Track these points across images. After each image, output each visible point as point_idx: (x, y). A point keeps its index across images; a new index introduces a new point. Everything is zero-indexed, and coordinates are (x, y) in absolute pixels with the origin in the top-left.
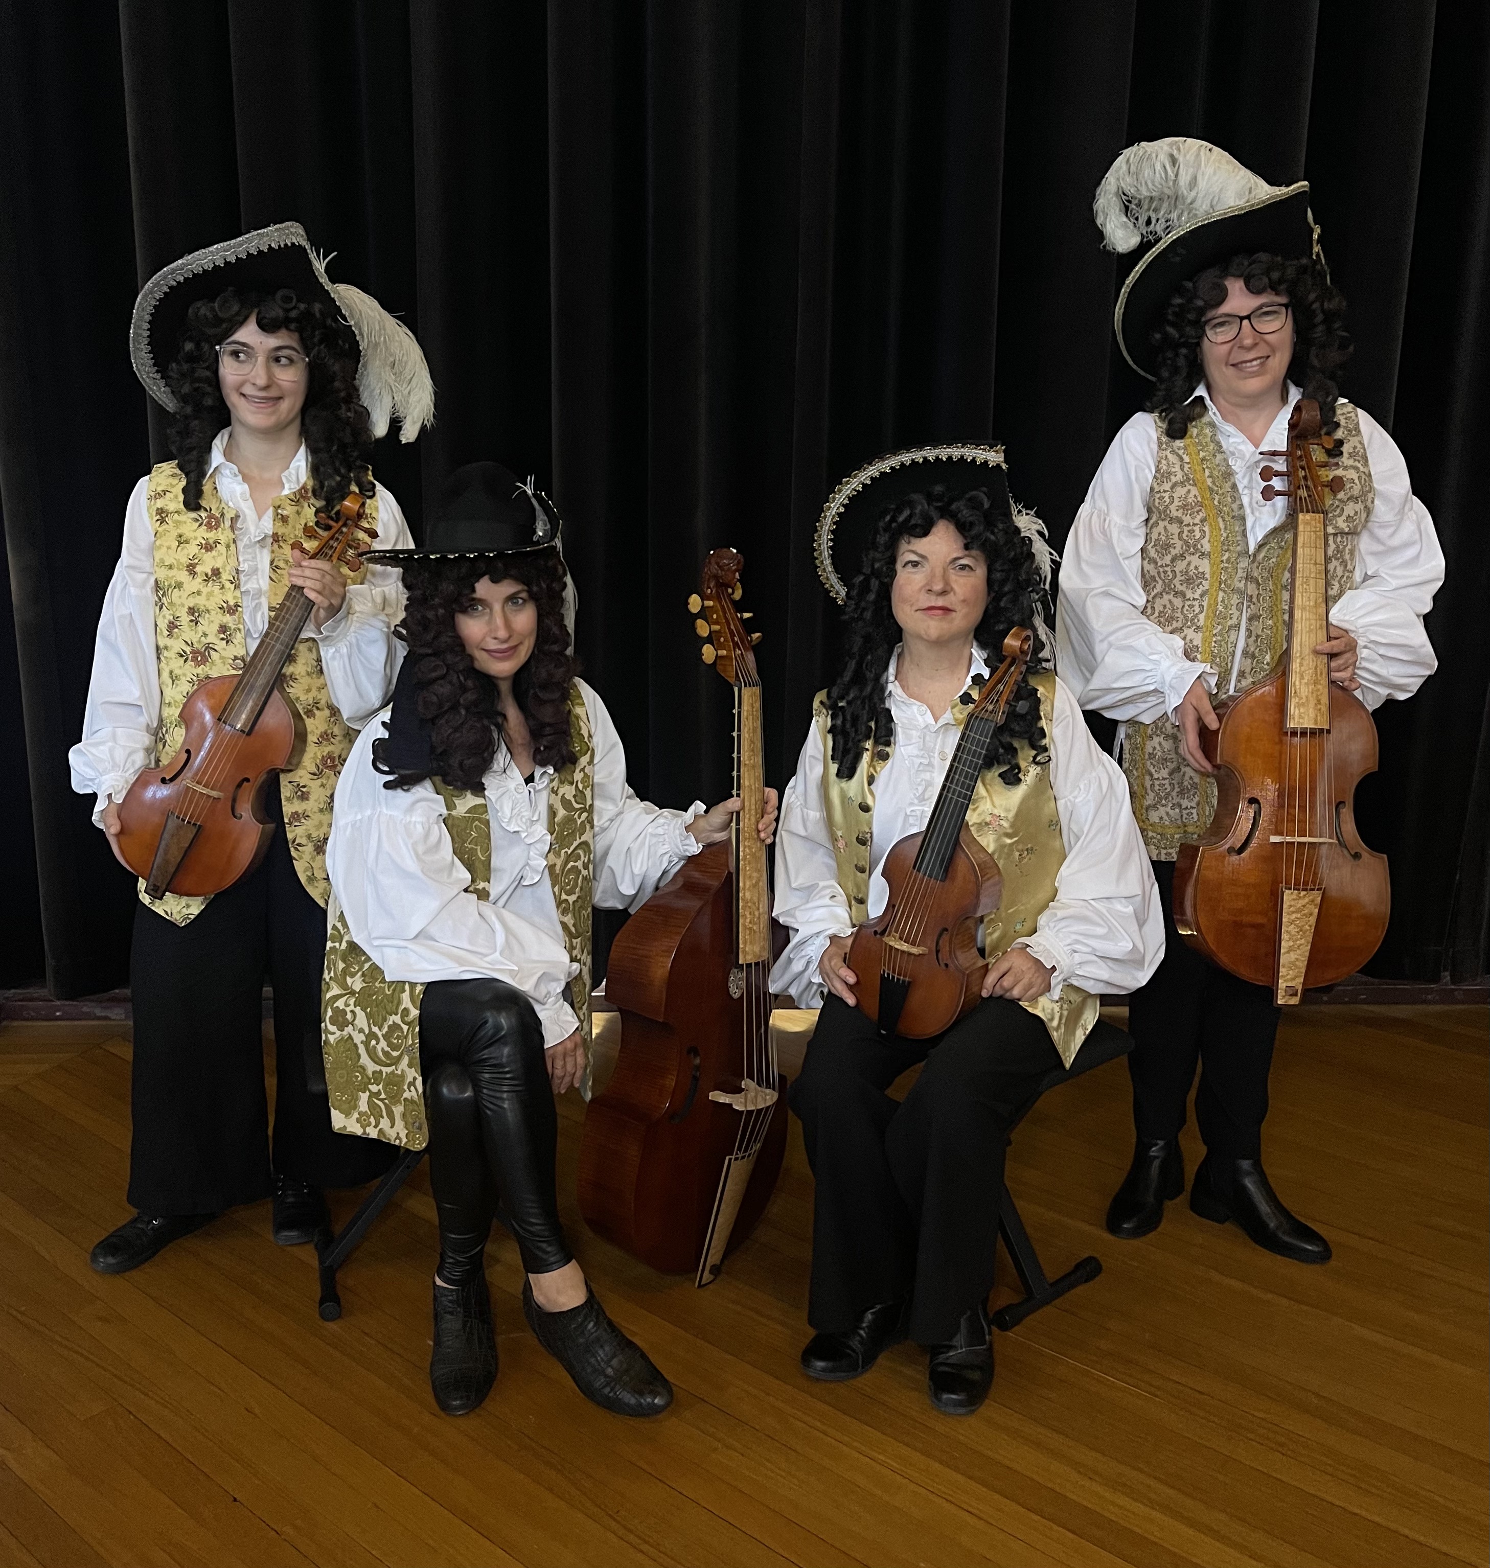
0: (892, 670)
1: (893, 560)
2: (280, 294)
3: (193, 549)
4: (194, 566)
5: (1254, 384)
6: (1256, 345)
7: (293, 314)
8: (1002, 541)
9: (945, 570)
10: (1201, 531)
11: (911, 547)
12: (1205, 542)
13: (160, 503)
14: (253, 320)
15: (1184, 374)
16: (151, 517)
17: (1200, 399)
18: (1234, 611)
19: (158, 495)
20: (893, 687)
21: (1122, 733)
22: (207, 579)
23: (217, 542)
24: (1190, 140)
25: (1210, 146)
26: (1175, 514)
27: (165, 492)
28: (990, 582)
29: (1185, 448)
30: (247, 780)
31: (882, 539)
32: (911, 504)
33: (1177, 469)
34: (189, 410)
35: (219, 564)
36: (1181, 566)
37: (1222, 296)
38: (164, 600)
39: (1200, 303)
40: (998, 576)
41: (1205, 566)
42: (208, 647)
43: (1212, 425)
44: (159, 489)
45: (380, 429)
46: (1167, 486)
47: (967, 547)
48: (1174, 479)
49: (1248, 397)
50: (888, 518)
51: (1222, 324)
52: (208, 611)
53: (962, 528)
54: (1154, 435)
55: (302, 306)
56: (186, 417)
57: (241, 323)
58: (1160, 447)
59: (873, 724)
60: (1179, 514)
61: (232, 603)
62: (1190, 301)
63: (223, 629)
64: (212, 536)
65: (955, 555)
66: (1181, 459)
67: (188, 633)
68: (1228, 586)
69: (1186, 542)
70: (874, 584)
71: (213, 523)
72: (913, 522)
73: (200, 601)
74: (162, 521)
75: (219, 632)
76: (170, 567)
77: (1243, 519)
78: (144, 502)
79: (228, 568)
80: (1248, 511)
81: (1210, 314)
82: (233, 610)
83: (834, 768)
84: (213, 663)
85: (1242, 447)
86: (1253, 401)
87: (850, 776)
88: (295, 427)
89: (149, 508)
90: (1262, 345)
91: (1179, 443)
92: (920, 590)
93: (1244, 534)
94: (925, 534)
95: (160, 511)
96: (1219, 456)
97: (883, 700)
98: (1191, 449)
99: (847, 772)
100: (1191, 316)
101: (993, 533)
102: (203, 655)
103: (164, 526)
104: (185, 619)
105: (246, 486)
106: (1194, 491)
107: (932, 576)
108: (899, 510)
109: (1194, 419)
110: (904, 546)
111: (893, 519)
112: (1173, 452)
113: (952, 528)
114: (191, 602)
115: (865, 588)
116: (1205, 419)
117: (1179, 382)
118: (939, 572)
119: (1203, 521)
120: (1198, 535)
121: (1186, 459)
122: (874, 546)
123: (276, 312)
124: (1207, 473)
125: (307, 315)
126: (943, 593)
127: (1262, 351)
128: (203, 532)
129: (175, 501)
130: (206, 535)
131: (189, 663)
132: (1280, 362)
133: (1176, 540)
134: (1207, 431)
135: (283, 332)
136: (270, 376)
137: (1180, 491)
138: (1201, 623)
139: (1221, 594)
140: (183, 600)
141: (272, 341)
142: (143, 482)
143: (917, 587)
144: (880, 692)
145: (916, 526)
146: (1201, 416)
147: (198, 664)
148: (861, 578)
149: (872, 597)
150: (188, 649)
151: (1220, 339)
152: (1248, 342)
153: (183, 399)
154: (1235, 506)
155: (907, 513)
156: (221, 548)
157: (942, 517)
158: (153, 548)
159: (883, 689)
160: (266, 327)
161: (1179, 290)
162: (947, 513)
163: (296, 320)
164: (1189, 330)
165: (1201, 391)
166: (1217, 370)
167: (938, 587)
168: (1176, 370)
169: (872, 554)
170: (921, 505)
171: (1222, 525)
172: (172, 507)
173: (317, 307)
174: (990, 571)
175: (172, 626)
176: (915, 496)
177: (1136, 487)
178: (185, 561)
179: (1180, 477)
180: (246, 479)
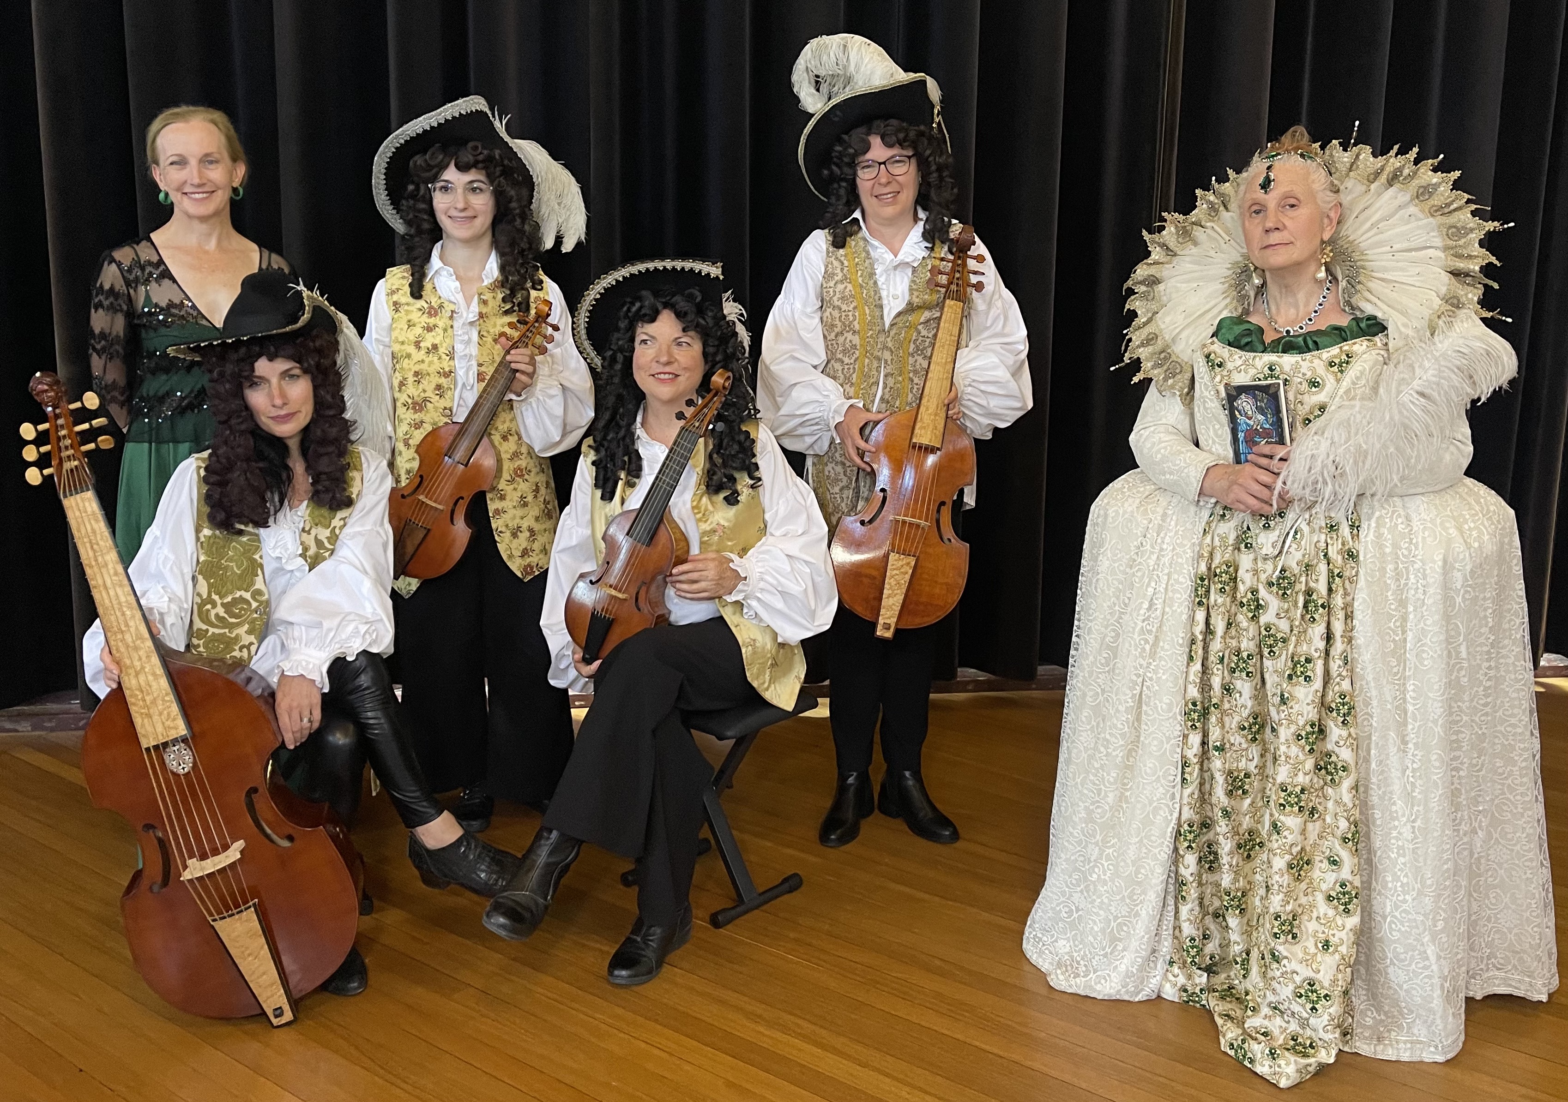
0: (639, 419)
1: (632, 340)
2: (471, 144)
3: (418, 330)
4: (419, 342)
5: (889, 211)
6: (889, 183)
7: (481, 157)
8: (711, 325)
9: (669, 347)
10: (853, 315)
11: (644, 330)
12: (856, 323)
13: (395, 298)
14: (452, 165)
15: (844, 200)
16: (389, 307)
17: (856, 220)
18: (875, 372)
19: (393, 292)
20: (639, 432)
21: (809, 462)
22: (428, 352)
23: (435, 326)
24: (857, 37)
25: (869, 41)
26: (837, 303)
27: (398, 289)
28: (705, 354)
29: (845, 256)
30: (462, 498)
31: (622, 325)
32: (640, 299)
33: (838, 271)
34: (413, 231)
35: (437, 341)
36: (841, 339)
37: (867, 148)
38: (397, 366)
39: (851, 151)
40: (711, 350)
41: (856, 340)
42: (425, 400)
43: (865, 240)
44: (394, 288)
45: (549, 244)
46: (832, 284)
47: (684, 330)
48: (836, 278)
49: (887, 219)
50: (625, 309)
51: (868, 167)
52: (429, 374)
53: (680, 315)
54: (824, 247)
55: (485, 152)
56: (411, 236)
57: (446, 166)
58: (828, 255)
59: (626, 458)
60: (839, 303)
61: (447, 369)
62: (845, 149)
63: (439, 387)
64: (432, 321)
65: (677, 336)
66: (843, 264)
67: (411, 390)
68: (872, 354)
69: (844, 323)
70: (620, 357)
71: (433, 312)
72: (643, 311)
73: (424, 367)
74: (397, 310)
75: (435, 389)
76: (403, 343)
77: (881, 307)
78: (383, 297)
79: (445, 345)
80: (885, 302)
81: (861, 159)
82: (447, 374)
83: (599, 493)
84: (427, 412)
85: (885, 256)
86: (891, 221)
87: (611, 499)
88: (487, 240)
89: (387, 302)
90: (894, 183)
91: (841, 251)
92: (652, 361)
93: (882, 317)
94: (653, 320)
95: (395, 303)
96: (867, 261)
97: (633, 443)
98: (850, 256)
99: (608, 496)
100: (846, 160)
101: (704, 319)
102: (420, 406)
103: (398, 314)
104: (411, 379)
105: (457, 284)
106: (850, 287)
107: (660, 349)
108: (633, 304)
109: (851, 236)
110: (639, 330)
111: (629, 310)
112: (837, 258)
113: (673, 315)
114: (417, 368)
115: (613, 359)
116: (860, 235)
117: (841, 208)
118: (664, 347)
119: (855, 308)
120: (851, 318)
121: (846, 263)
122: (618, 329)
123: (467, 157)
124: (860, 273)
125: (490, 159)
126: (668, 363)
127: (893, 187)
128: (425, 319)
129: (404, 296)
130: (428, 321)
131: (411, 411)
132: (909, 195)
133: (837, 322)
134: (861, 243)
135: (473, 170)
136: (467, 202)
137: (840, 287)
138: (854, 381)
139: (867, 361)
140: (411, 366)
141: (467, 177)
142: (381, 283)
143: (649, 359)
144: (631, 437)
145: (645, 315)
146: (856, 233)
147: (416, 412)
148: (611, 353)
149: (618, 367)
150: (410, 401)
151: (867, 177)
152: (884, 180)
153: (408, 223)
154: (877, 298)
155: (638, 305)
156: (439, 331)
157: (665, 308)
158: (391, 329)
159: (633, 434)
160: (463, 168)
161: (840, 141)
162: (666, 305)
163: (483, 161)
164: (846, 170)
165: (857, 215)
166: (866, 199)
167: (664, 359)
168: (838, 198)
169: (616, 335)
170: (649, 298)
171: (867, 312)
172: (403, 300)
173: (497, 153)
174: (705, 345)
175: (402, 384)
176: (644, 293)
177: (810, 283)
178: (412, 339)
179: (839, 277)
180: (458, 278)
